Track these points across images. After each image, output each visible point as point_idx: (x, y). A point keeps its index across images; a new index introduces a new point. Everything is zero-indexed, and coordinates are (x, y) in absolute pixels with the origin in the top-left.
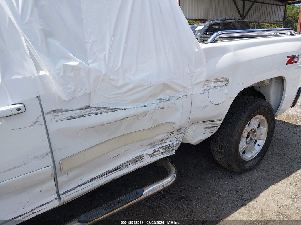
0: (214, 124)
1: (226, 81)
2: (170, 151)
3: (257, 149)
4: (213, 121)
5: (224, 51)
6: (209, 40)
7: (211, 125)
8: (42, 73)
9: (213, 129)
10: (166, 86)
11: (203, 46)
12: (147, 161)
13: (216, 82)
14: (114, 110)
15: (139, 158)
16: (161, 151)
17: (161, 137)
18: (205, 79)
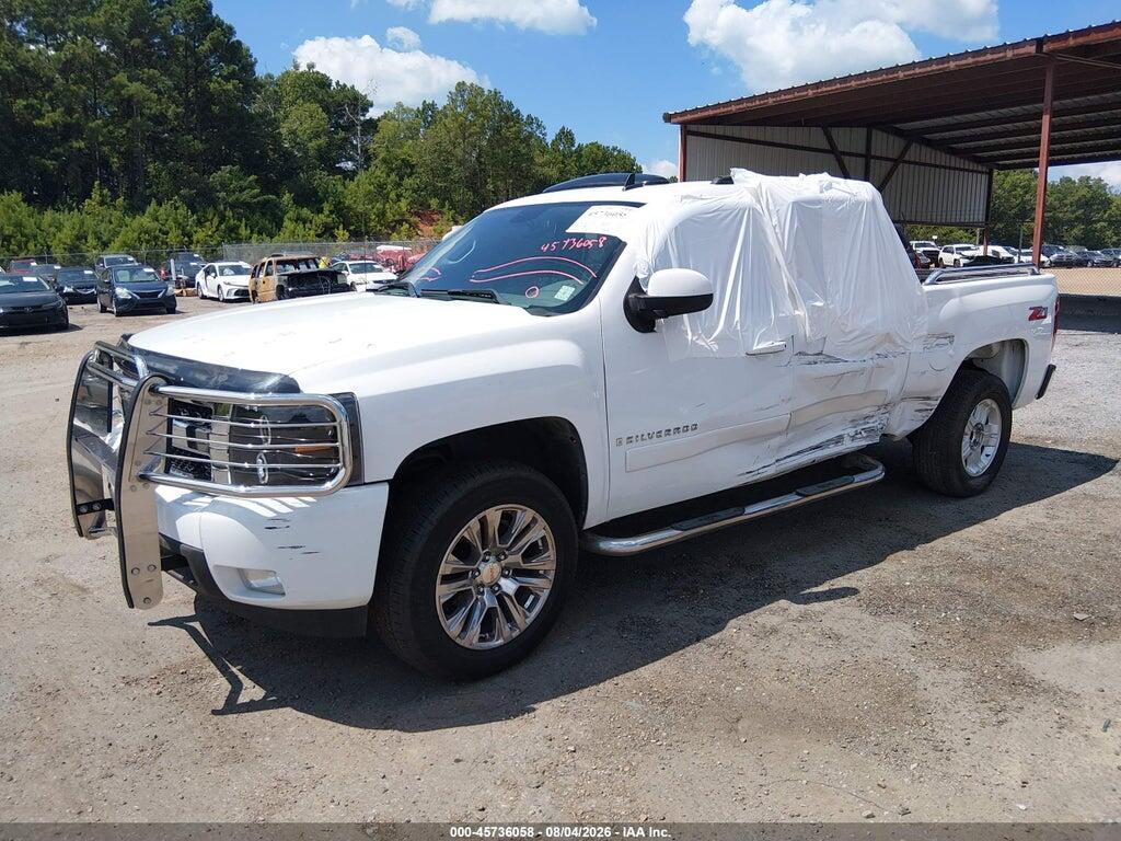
0: (929, 405)
1: (951, 338)
2: (873, 437)
3: (985, 462)
4: (928, 398)
5: (948, 295)
6: (928, 281)
7: (925, 407)
8: (797, 313)
9: (924, 414)
10: (888, 337)
11: (927, 288)
12: (848, 446)
13: (938, 338)
14: (837, 361)
15: (839, 440)
16: (864, 434)
17: (866, 412)
18: (926, 333)
